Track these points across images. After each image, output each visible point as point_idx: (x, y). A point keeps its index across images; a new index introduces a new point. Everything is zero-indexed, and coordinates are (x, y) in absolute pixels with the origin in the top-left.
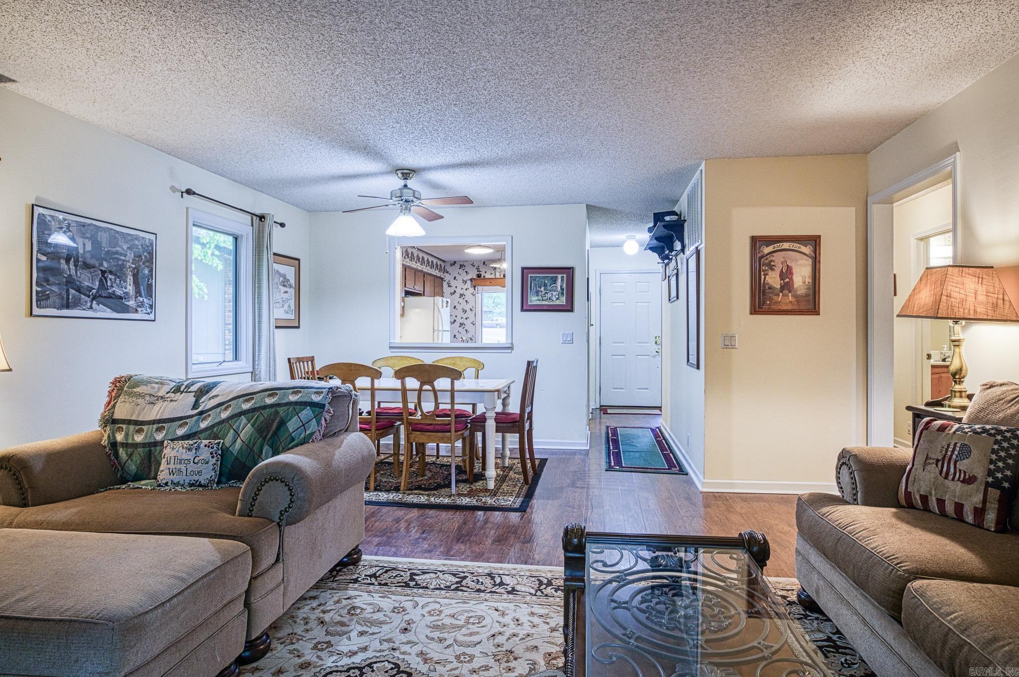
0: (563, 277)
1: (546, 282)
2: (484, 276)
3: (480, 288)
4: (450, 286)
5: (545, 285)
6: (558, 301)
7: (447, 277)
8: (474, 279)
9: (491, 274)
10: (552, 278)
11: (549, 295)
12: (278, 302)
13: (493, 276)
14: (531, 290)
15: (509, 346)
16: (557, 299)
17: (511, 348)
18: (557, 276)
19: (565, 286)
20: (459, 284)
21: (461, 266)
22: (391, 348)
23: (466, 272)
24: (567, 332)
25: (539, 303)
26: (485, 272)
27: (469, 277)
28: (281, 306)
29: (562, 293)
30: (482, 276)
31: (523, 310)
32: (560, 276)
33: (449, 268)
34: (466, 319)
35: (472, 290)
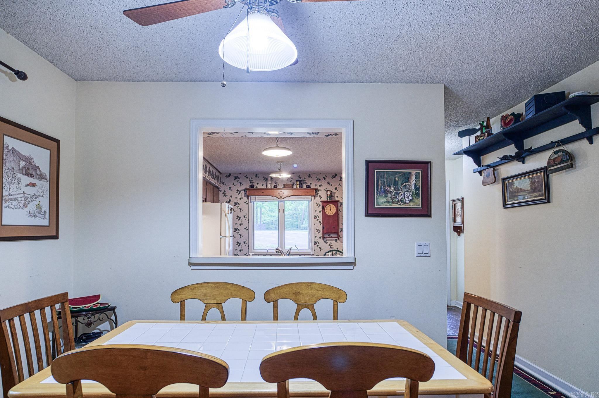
0: (419, 173)
1: (397, 179)
2: (257, 187)
3: (253, 197)
4: (225, 196)
5: (396, 184)
6: (411, 204)
7: (223, 187)
8: (248, 189)
9: (263, 185)
10: (404, 174)
11: (401, 197)
12: (16, 199)
13: (264, 187)
14: (377, 190)
15: (352, 261)
16: (411, 201)
17: (354, 264)
18: (410, 173)
19: (420, 184)
20: (234, 193)
21: (236, 178)
22: (191, 264)
23: (240, 183)
24: (423, 243)
25: (388, 206)
26: (258, 184)
27: (243, 187)
28: (22, 205)
29: (417, 194)
30: (255, 187)
31: (367, 215)
32: (414, 172)
33: (224, 180)
34: (240, 224)
35: (245, 199)
